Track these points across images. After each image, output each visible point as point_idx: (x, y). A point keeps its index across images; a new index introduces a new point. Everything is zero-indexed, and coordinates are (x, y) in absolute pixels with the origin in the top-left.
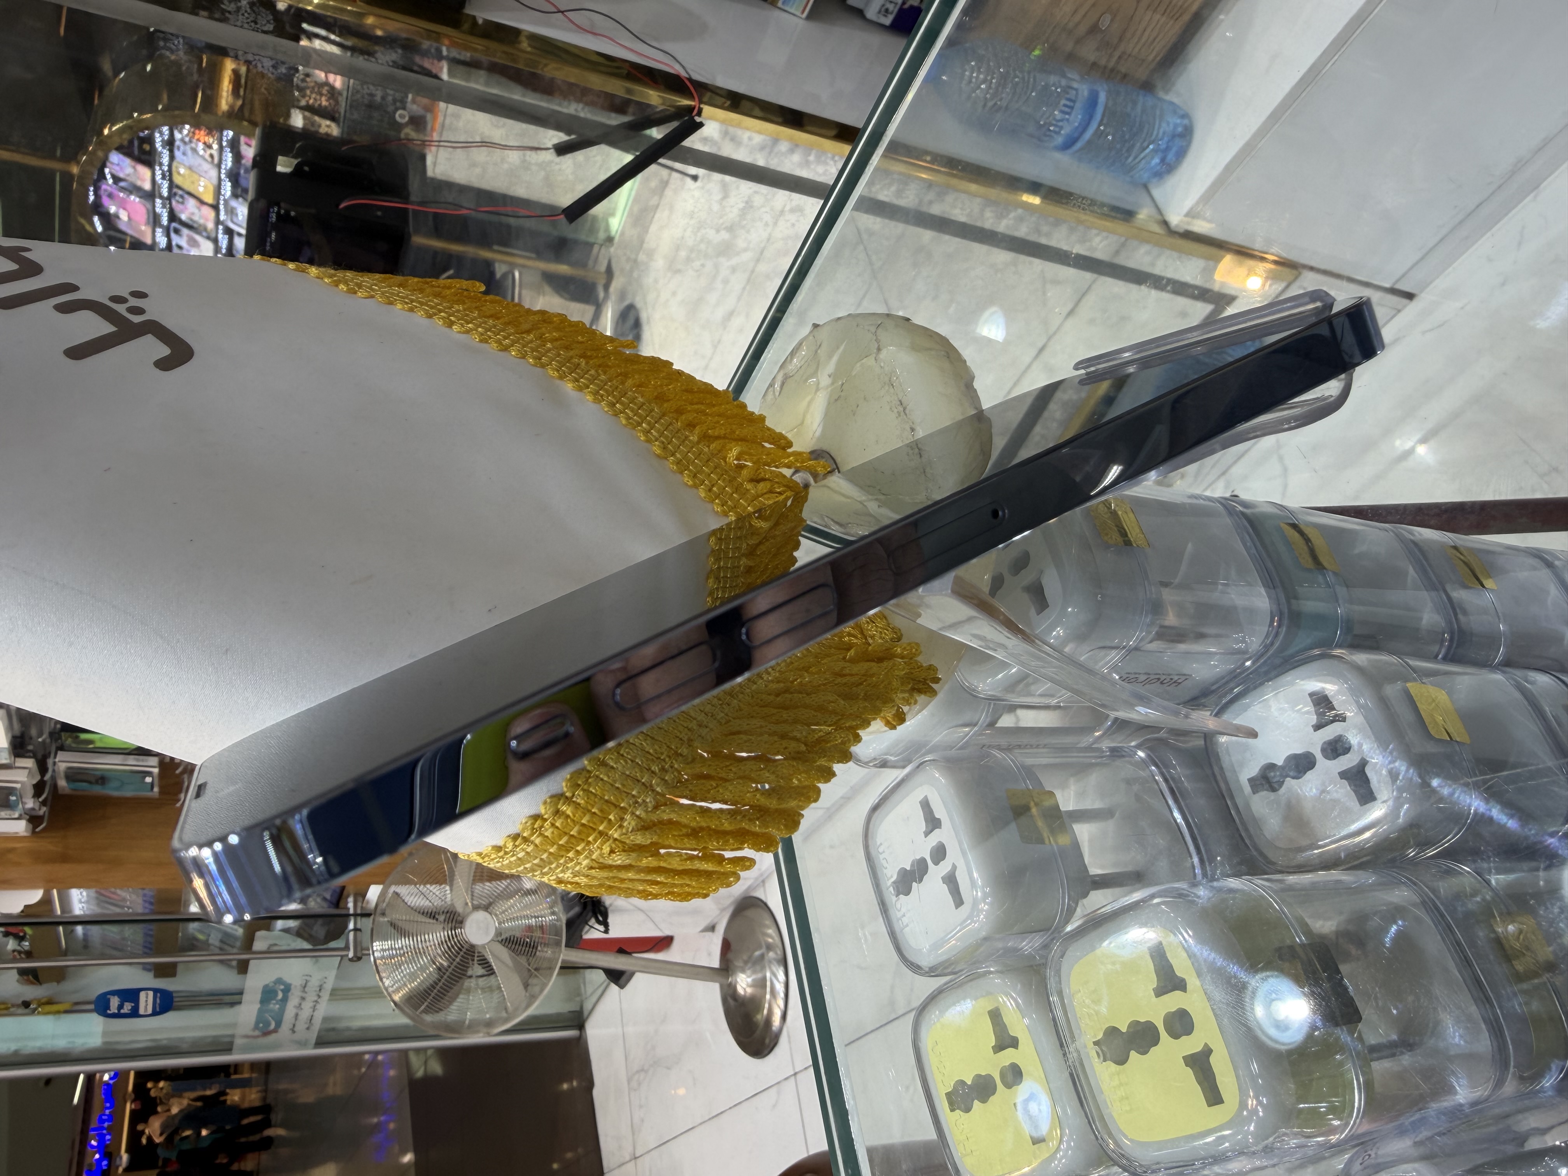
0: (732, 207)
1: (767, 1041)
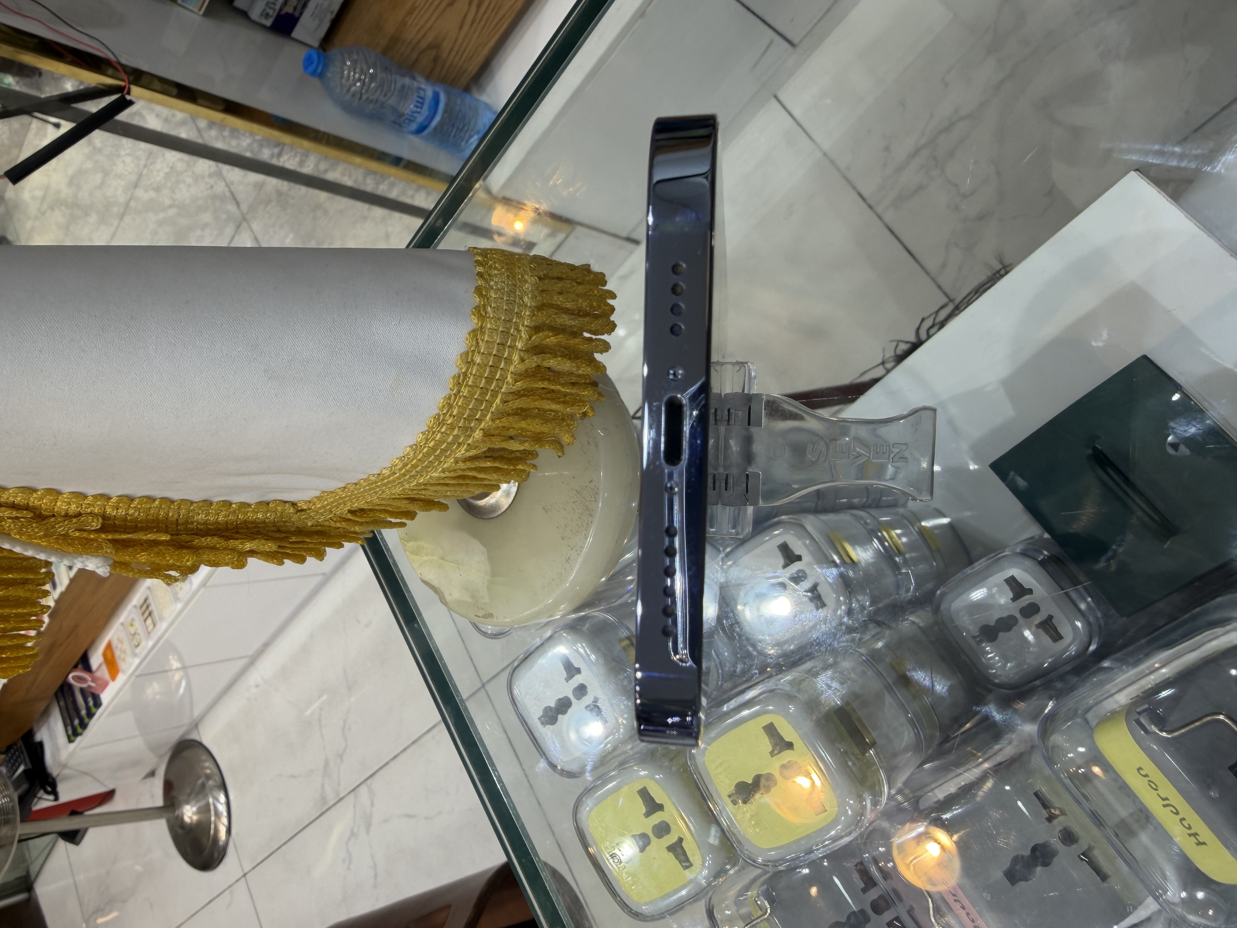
0: (159, 171)
1: (216, 855)
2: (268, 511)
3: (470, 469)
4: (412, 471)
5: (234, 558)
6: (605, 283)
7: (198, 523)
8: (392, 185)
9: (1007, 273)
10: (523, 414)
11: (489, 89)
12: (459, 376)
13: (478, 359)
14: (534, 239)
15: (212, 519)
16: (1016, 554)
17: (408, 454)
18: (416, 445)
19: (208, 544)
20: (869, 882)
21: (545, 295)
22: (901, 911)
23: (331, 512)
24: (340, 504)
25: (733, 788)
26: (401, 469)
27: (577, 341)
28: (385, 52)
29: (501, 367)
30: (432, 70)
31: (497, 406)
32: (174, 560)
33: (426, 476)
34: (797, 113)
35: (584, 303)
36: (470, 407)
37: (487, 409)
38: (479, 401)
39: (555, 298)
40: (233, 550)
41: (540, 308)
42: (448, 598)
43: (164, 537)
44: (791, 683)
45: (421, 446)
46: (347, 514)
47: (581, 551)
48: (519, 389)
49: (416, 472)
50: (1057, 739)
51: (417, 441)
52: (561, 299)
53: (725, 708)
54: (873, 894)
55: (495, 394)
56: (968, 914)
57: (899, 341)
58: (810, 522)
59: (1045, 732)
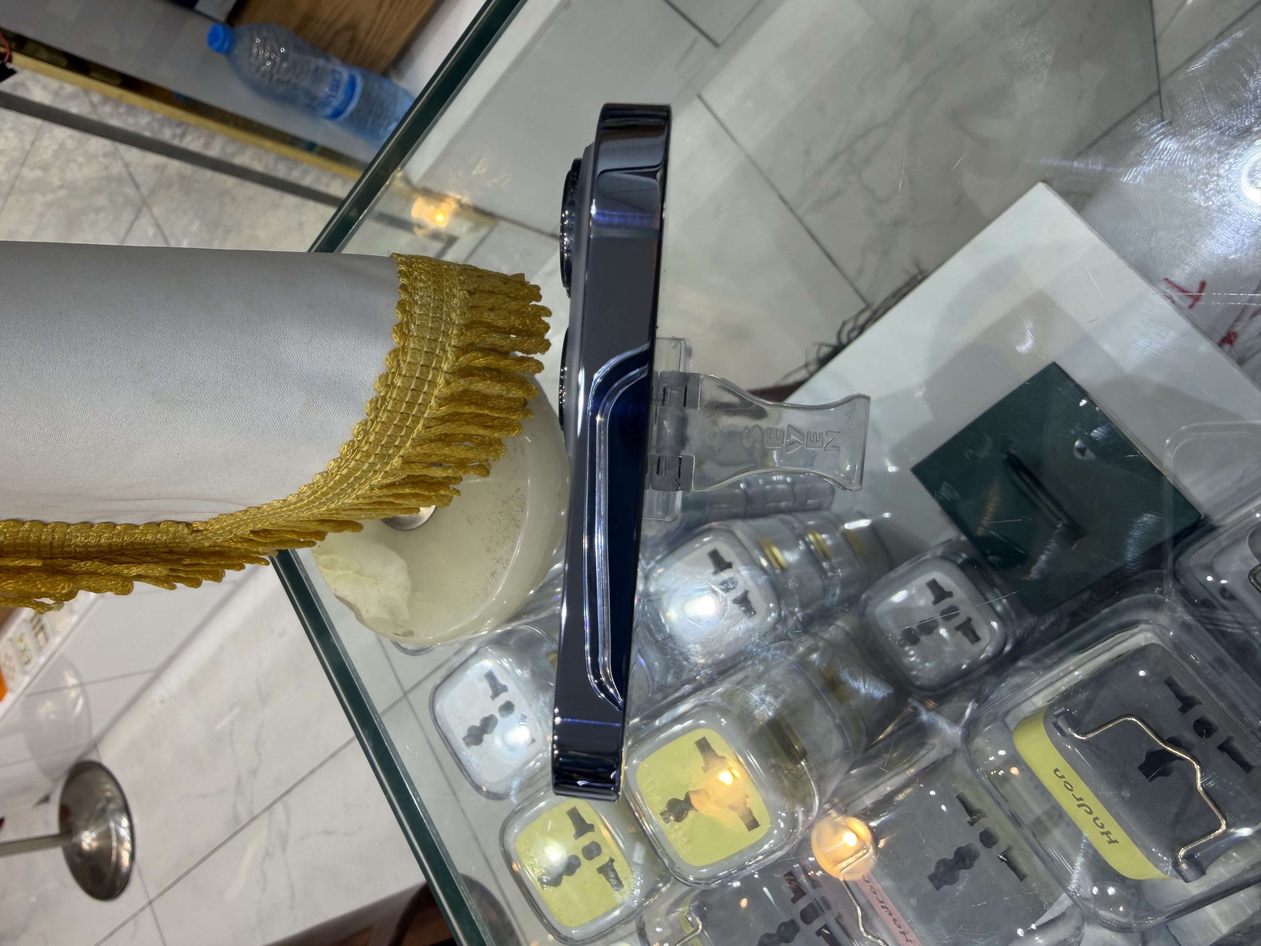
0: (46, 148)
1: (118, 883)
2: (158, 532)
3: (388, 496)
4: (322, 498)
5: (118, 583)
6: (539, 298)
7: (77, 546)
8: (305, 172)
9: (924, 278)
10: (447, 439)
11: (409, 74)
12: (377, 401)
13: (399, 382)
14: (456, 233)
15: (92, 542)
16: (935, 558)
17: (318, 481)
18: (327, 472)
19: (87, 569)
20: (799, 892)
21: (474, 312)
22: (829, 918)
23: (231, 532)
24: (241, 526)
25: (665, 805)
26: (309, 497)
27: (508, 362)
28: (299, 30)
29: (424, 390)
30: (349, 52)
31: (419, 432)
32: (47, 588)
33: (338, 502)
34: (721, 114)
35: (516, 321)
36: (389, 433)
37: (407, 436)
38: (399, 427)
39: (486, 315)
40: (117, 575)
41: (469, 326)
42: (365, 615)
43: (36, 563)
44: (721, 695)
45: (333, 474)
46: (249, 535)
47: (507, 565)
48: (443, 414)
49: (327, 499)
50: (979, 742)
51: (328, 469)
52: (492, 316)
53: (657, 723)
54: (802, 904)
55: (416, 419)
56: (895, 920)
57: (821, 345)
58: (740, 528)
59: (968, 737)
